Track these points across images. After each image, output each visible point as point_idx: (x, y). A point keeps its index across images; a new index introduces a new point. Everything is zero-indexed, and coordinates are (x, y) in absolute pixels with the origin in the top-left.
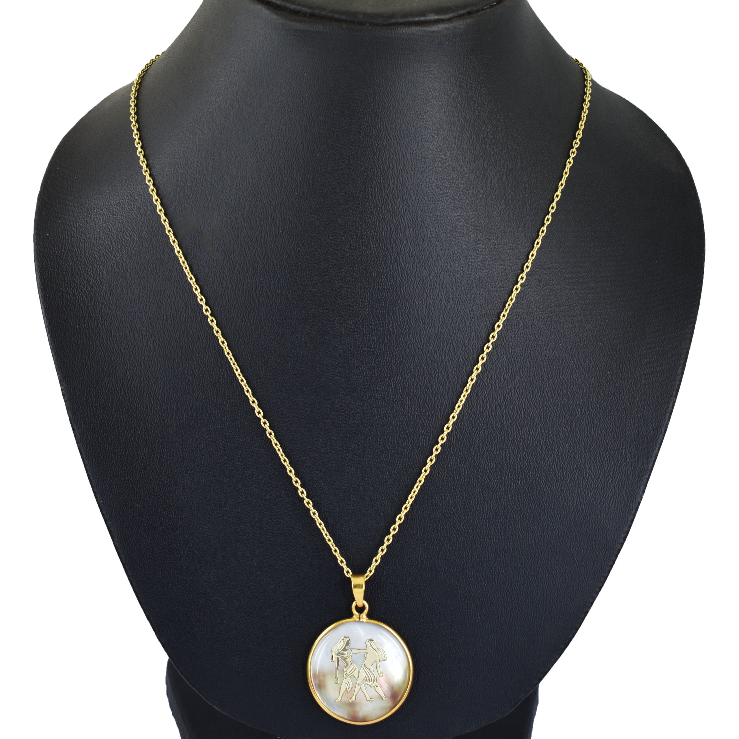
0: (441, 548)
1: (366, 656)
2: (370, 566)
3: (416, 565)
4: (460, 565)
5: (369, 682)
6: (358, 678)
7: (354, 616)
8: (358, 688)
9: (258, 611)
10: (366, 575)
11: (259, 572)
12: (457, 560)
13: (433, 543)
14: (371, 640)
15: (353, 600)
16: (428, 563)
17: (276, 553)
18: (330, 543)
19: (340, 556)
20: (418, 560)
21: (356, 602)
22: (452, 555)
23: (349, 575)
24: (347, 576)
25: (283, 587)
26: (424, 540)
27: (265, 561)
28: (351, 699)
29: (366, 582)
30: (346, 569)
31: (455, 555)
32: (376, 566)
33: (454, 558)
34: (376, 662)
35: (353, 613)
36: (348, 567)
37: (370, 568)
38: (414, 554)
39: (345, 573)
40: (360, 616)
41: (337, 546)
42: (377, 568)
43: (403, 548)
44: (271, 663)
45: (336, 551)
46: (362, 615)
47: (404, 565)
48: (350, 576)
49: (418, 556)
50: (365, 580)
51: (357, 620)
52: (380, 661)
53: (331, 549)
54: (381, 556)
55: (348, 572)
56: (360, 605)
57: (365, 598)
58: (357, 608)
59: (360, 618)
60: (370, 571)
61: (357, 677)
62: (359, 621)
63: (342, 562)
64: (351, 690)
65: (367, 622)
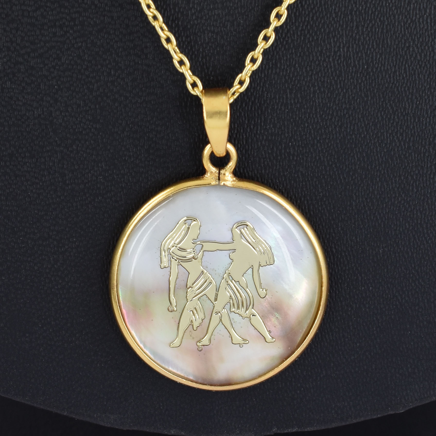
0: (387, 32)
1: (233, 255)
2: (241, 72)
3: (335, 66)
4: (426, 65)
5: (238, 308)
6: (216, 300)
7: (208, 175)
8: (215, 318)
9: (8, 164)
10: (232, 90)
11: (8, 83)
12: (421, 56)
13: (371, 21)
14: (243, 224)
15: (205, 141)
16: (359, 61)
17: (42, 44)
18: (156, 25)
19: (178, 50)
20: (340, 56)
21: (211, 147)
22: (409, 46)
23: (197, 92)
24: (192, 92)
25: (58, 113)
26: (351, 13)
27: (21, 60)
28: (199, 341)
29: (231, 105)
30: (190, 77)
31: (417, 46)
32: (253, 72)
33: (413, 50)
34: (252, 267)
35: (206, 167)
36: (194, 73)
37: (240, 75)
38: (330, 44)
39: (189, 87)
40: (219, 174)
41: (170, 30)
42: (254, 75)
43: (309, 32)
44: (36, 268)
45: (168, 40)
46: (222, 172)
47: (311, 66)
48: (199, 94)
49: (339, 47)
50: (231, 101)
51: (213, 183)
52: (260, 265)
53: (159, 37)
54: (262, 50)
55: (194, 85)
56: (220, 152)
57: (231, 139)
58: (212, 157)
59: (219, 179)
60: (241, 83)
61: (213, 299)
62: (218, 186)
63: (181, 63)
64: (200, 324)
65: (234, 188)
